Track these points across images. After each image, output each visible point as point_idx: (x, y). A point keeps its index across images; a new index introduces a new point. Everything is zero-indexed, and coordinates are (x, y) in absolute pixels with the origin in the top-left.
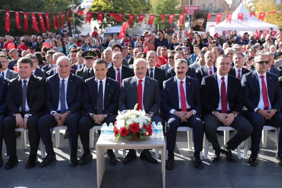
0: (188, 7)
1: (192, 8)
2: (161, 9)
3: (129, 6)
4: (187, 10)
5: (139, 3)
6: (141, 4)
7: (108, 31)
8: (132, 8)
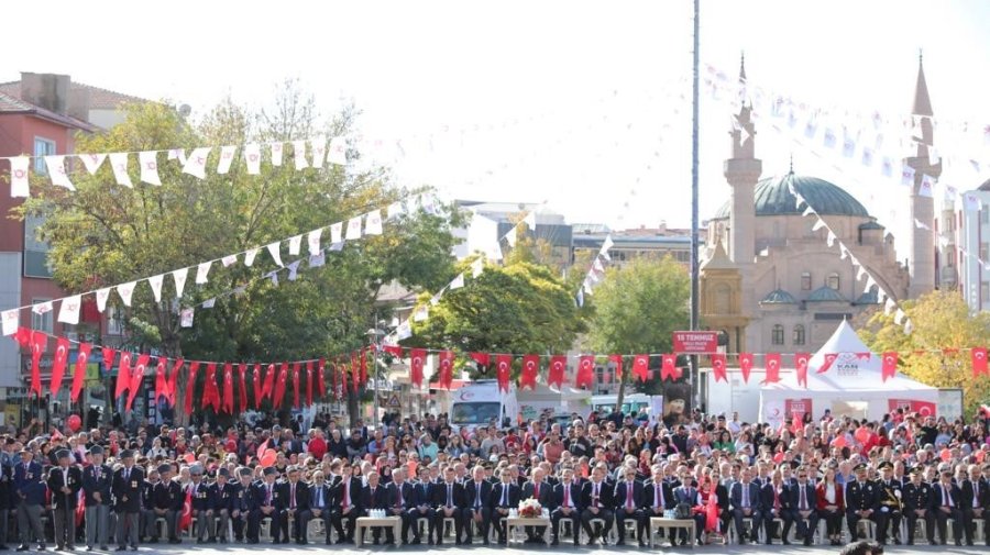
0: (685, 334)
1: (696, 337)
2: (624, 318)
3: (521, 323)
4: (684, 343)
5: (554, 311)
6: (557, 314)
7: (464, 397)
8: (531, 327)
